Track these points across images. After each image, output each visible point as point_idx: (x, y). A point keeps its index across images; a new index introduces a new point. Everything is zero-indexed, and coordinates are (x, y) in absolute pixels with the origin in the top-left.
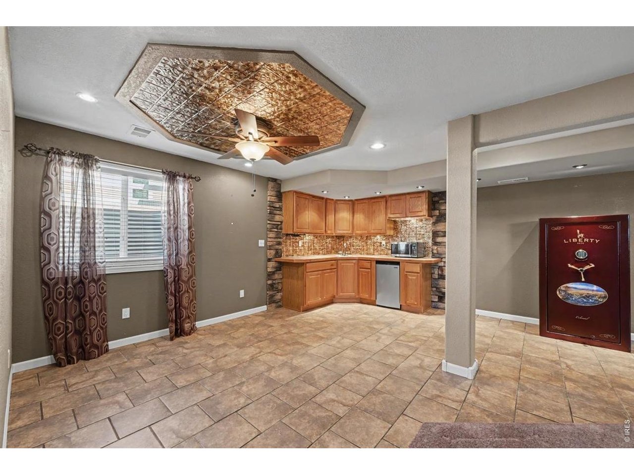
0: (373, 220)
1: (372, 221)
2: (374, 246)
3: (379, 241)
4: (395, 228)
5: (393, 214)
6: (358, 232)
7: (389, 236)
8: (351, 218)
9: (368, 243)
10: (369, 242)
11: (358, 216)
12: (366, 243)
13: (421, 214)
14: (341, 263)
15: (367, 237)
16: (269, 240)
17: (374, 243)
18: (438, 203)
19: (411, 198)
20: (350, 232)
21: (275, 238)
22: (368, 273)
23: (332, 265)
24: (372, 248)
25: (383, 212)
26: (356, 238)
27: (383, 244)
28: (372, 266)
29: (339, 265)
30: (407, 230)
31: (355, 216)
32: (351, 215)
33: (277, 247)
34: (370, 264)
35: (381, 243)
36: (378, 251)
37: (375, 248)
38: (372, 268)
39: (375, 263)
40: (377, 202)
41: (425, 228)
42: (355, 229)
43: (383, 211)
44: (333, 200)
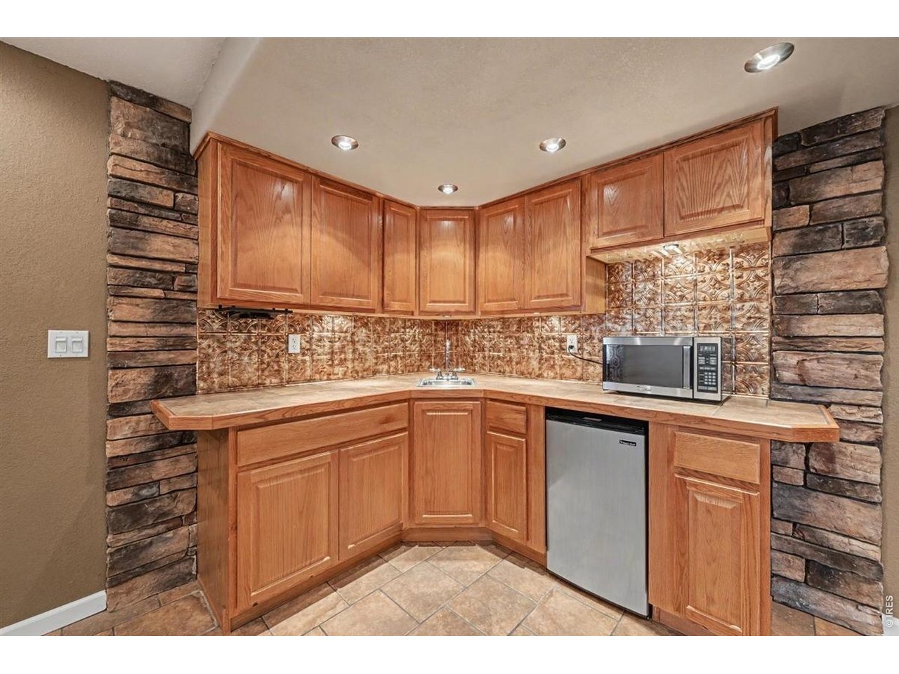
0: (538, 264)
1: (532, 267)
2: (540, 349)
3: (556, 334)
4: (610, 292)
5: (608, 233)
6: (493, 306)
7: (591, 316)
8: (469, 263)
9: (525, 341)
10: (527, 336)
11: (490, 254)
12: (518, 340)
13: (744, 215)
14: (424, 412)
15: (520, 321)
16: (114, 329)
17: (542, 340)
18: (808, 173)
19: (686, 159)
20: (465, 307)
21: (152, 323)
22: (517, 448)
23: (387, 420)
24: (534, 355)
25: (569, 231)
26: (489, 327)
27: (569, 344)
28: (532, 425)
29: (417, 419)
30: (655, 293)
31: (482, 256)
32: (469, 254)
33: (163, 357)
34: (523, 417)
35: (562, 341)
36: (553, 367)
37: (545, 355)
38: (532, 433)
39: (542, 415)
40: (548, 201)
41: (736, 282)
42: (481, 300)
43: (571, 230)
44: (410, 206)
